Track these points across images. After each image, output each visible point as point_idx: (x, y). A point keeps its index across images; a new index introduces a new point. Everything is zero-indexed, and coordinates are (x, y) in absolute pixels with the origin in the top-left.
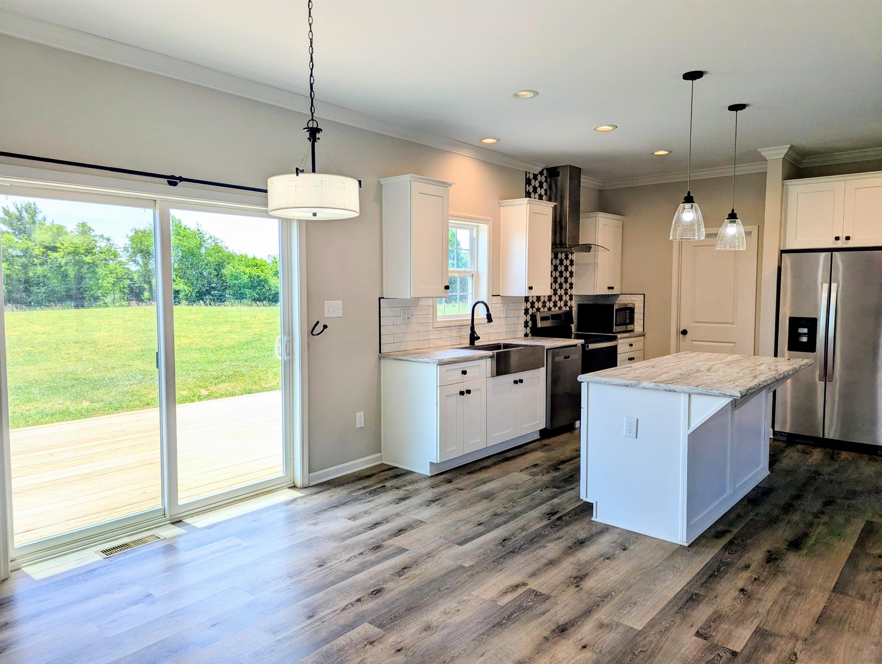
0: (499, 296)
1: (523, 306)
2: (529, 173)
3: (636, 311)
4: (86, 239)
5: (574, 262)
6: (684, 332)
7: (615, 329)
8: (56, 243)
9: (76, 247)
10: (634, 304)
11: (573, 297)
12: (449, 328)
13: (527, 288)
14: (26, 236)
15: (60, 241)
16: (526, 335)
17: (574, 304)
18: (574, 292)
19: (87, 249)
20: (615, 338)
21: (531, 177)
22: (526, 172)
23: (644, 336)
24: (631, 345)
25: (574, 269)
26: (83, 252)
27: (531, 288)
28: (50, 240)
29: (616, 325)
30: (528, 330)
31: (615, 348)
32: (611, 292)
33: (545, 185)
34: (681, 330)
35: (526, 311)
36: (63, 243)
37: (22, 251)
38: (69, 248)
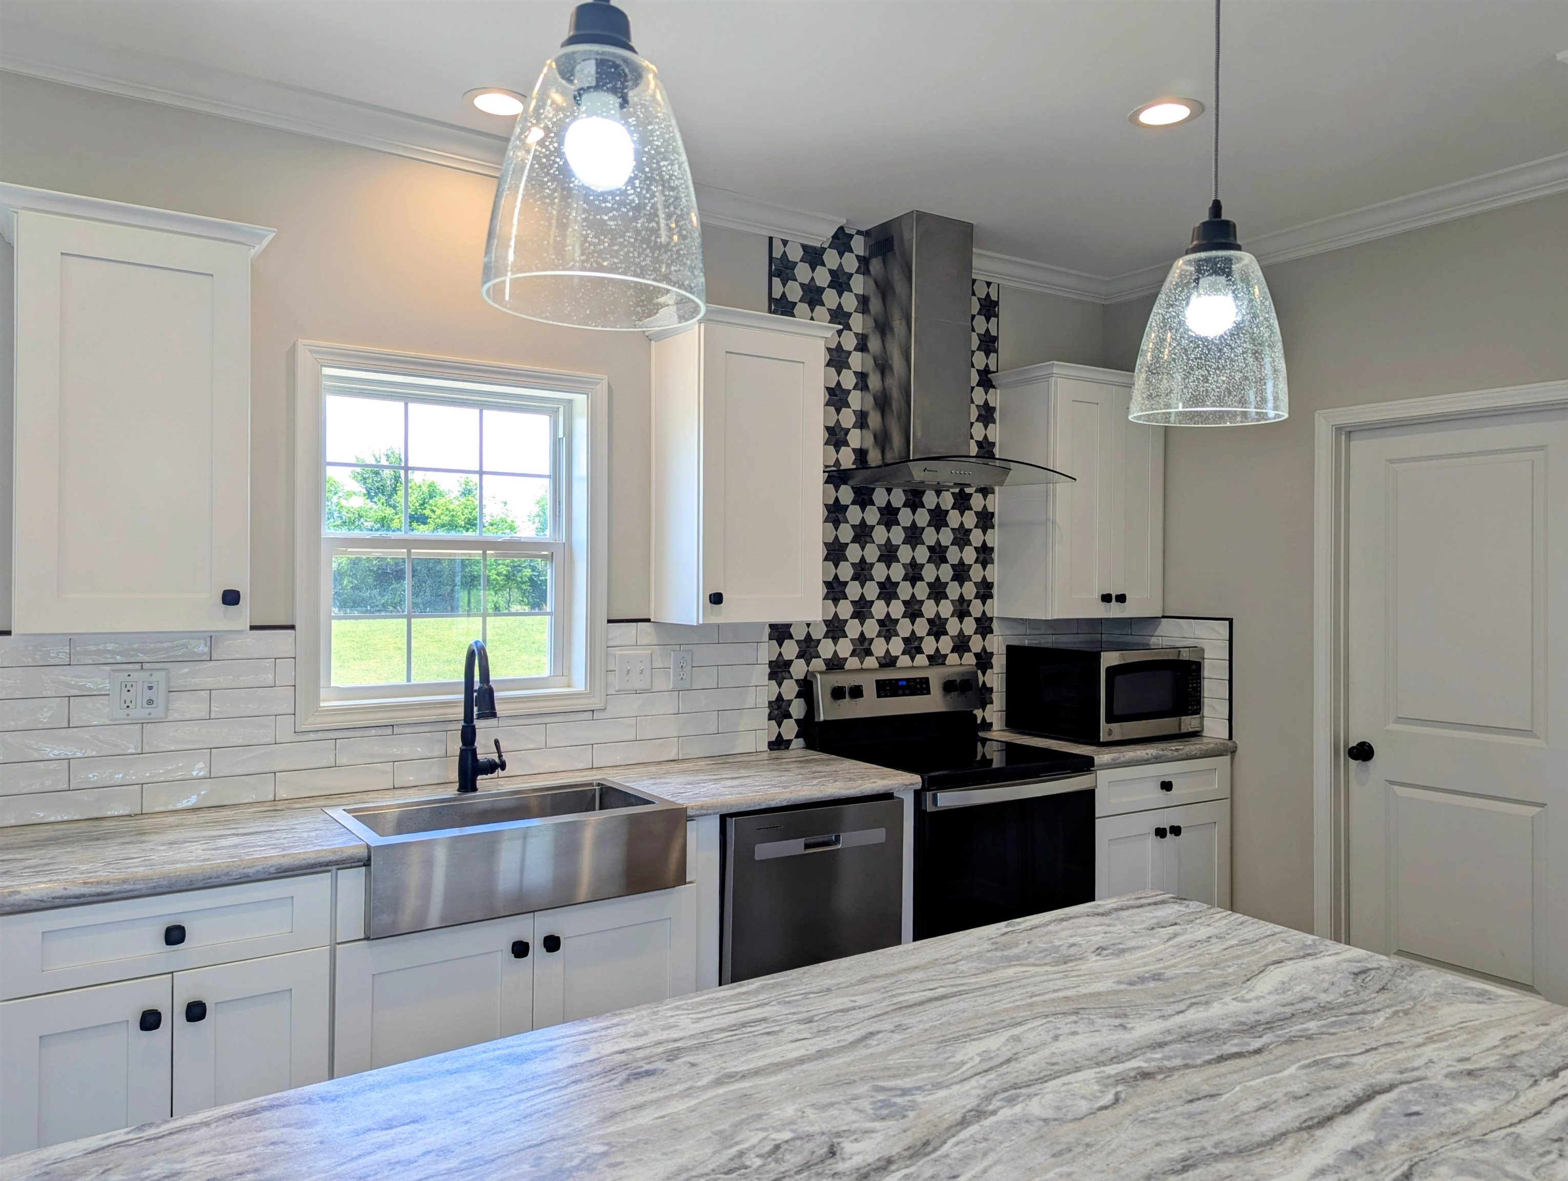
0: (648, 620)
1: (767, 652)
2: (785, 243)
3: (1206, 672)
4: (468, 503)
5: (996, 520)
6: (1363, 752)
7: (1106, 730)
8: (425, 508)
9: (453, 516)
10: (1203, 650)
11: (995, 625)
12: (389, 731)
13: (703, 599)
14: (383, 499)
15: (431, 505)
16: (778, 744)
17: (997, 644)
18: (995, 608)
19: (469, 519)
20: (1085, 765)
21: (795, 254)
22: (771, 239)
23: (1233, 752)
24: (1167, 786)
25: (993, 538)
26: (463, 523)
27: (717, 599)
28: (417, 504)
29: (1110, 719)
30: (789, 729)
31: (1088, 797)
32: (1114, 611)
33: (858, 284)
34: (1352, 743)
35: (778, 670)
36: (435, 509)
37: (376, 522)
38: (442, 517)
